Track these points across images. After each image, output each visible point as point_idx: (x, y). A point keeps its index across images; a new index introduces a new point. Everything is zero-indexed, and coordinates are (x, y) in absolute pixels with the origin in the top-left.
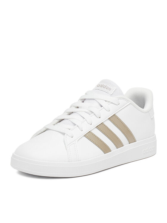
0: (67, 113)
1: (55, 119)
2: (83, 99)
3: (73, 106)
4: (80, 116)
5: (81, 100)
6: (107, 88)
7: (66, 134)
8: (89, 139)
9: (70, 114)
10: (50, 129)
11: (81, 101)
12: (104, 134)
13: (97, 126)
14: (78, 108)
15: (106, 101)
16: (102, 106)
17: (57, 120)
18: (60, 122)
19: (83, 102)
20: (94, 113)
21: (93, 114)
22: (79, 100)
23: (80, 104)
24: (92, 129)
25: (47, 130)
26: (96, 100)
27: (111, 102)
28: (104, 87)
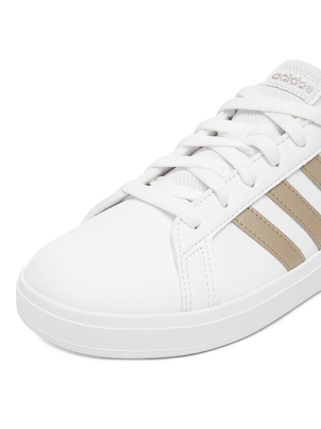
0: (185, 150)
1: (149, 168)
2: (230, 111)
3: (204, 130)
4: (221, 158)
5: (225, 111)
6: (302, 85)
7: (177, 219)
8: (245, 230)
9: (192, 152)
10: (134, 198)
11: (225, 116)
12: (288, 211)
13: (269, 192)
14: (216, 134)
15: (295, 117)
16: (283, 132)
17: (156, 169)
18: (163, 174)
19: (230, 119)
20: (262, 153)
21: (258, 155)
22: (219, 112)
23: (223, 125)
24: (254, 200)
25: (127, 197)
26: (267, 114)
27: (309, 120)
28: (294, 81)
